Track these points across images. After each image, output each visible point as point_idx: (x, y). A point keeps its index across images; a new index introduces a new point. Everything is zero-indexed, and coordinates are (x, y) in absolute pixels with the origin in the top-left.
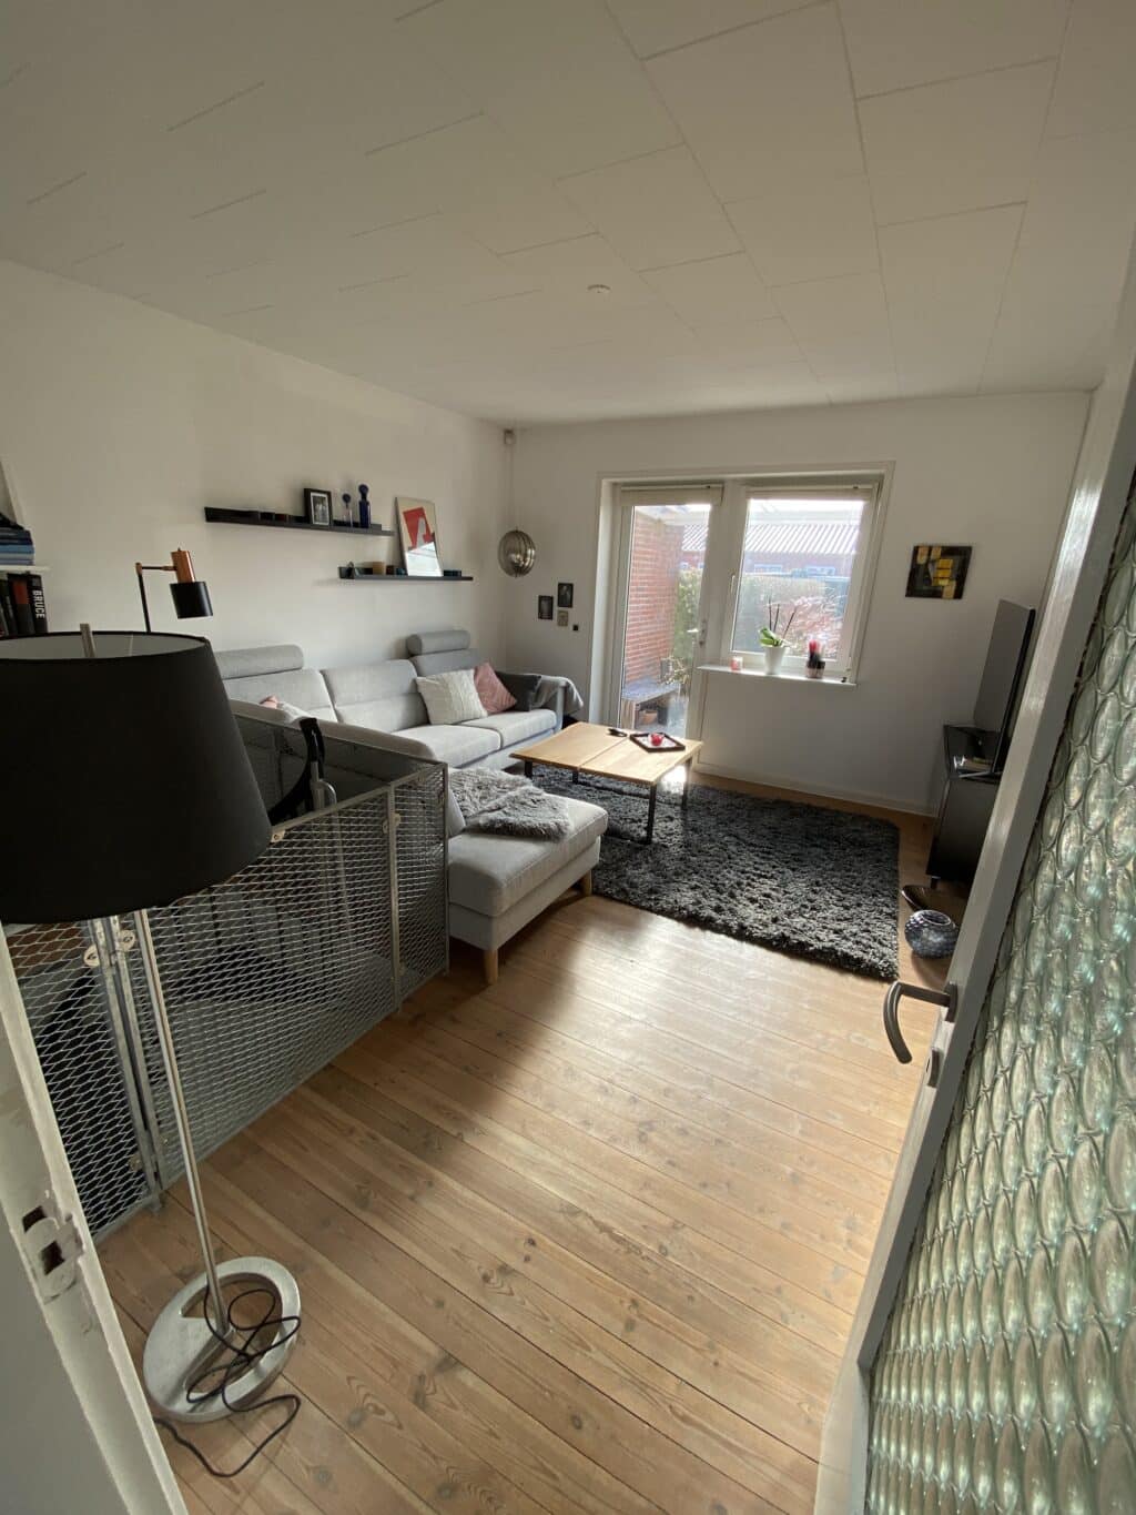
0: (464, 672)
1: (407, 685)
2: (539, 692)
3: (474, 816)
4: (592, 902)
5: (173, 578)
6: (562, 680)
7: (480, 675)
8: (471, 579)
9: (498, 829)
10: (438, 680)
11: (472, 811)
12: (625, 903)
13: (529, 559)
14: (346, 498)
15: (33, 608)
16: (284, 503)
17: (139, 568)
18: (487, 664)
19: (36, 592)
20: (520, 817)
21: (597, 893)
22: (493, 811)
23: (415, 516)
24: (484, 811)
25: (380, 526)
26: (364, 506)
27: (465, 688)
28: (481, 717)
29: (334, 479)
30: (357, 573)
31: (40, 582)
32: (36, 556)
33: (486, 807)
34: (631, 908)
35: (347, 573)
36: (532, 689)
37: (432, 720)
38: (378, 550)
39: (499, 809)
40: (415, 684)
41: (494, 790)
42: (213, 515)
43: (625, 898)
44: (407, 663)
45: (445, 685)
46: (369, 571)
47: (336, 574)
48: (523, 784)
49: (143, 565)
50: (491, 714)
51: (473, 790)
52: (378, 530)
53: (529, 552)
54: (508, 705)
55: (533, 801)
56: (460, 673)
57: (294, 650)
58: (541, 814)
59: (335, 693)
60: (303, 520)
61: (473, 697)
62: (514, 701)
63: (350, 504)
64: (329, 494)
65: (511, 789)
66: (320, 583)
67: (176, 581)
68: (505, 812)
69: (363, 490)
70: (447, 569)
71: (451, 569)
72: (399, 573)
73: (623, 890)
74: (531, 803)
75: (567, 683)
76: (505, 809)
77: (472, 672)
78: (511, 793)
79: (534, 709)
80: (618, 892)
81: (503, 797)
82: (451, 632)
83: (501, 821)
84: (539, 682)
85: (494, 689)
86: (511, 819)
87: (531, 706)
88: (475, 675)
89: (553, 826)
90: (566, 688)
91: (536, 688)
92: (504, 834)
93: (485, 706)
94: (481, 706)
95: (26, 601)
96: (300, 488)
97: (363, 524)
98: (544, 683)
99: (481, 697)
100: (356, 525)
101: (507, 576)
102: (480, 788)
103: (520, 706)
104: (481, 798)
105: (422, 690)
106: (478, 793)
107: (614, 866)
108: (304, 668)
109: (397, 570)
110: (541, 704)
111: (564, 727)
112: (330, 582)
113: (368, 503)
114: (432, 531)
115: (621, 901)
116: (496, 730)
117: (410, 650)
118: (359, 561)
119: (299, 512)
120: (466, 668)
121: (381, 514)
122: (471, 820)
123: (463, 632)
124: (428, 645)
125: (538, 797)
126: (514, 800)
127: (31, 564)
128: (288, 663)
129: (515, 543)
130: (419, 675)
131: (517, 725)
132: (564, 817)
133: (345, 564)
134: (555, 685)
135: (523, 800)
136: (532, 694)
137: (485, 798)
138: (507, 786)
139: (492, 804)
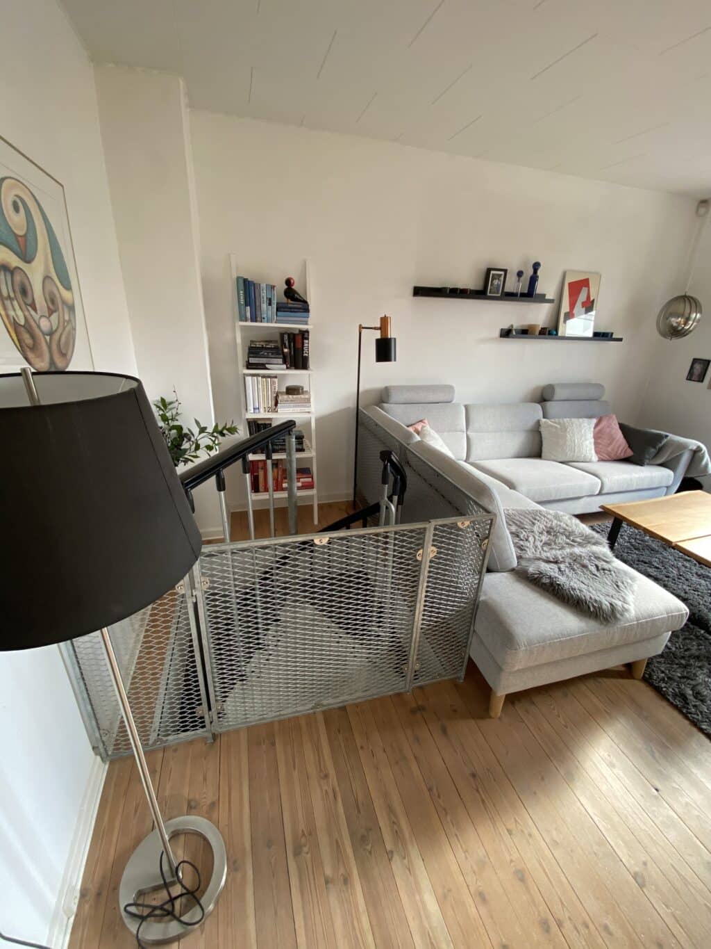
0: (586, 420)
1: (531, 424)
2: (660, 449)
3: (529, 560)
4: (637, 688)
5: (378, 335)
6: (693, 443)
7: (604, 423)
8: (620, 340)
9: (545, 584)
10: (559, 423)
11: (530, 554)
12: (680, 711)
13: (691, 322)
14: (520, 274)
15: (303, 350)
16: (468, 280)
17: (361, 327)
18: (614, 417)
19: (306, 341)
20: (573, 581)
21: (647, 680)
22: (548, 561)
23: (578, 287)
24: (539, 559)
25: (544, 295)
26: (534, 279)
27: (583, 436)
28: (590, 462)
29: (513, 259)
30: (514, 333)
31: (308, 335)
32: (310, 320)
33: (544, 555)
34: (687, 722)
35: (506, 334)
36: (655, 447)
37: (543, 455)
38: (538, 315)
39: (556, 562)
40: (538, 423)
41: (562, 539)
42: (419, 292)
43: (681, 705)
44: (538, 407)
45: (564, 429)
46: (525, 332)
47: (497, 333)
48: (596, 543)
49: (363, 326)
50: (601, 460)
51: (541, 533)
52: (542, 299)
53: (693, 316)
54: (622, 456)
55: (597, 567)
56: (581, 420)
57: (450, 389)
58: (599, 586)
59: (471, 424)
60: (479, 294)
61: (588, 442)
62: (630, 453)
63: (522, 279)
64: (505, 271)
65: (580, 544)
66: (483, 341)
67: (379, 337)
68: (559, 569)
69: (536, 266)
70: (598, 331)
71: (602, 330)
72: (550, 334)
73: (683, 697)
74: (593, 569)
75: (699, 447)
76: (562, 566)
77: (594, 421)
78: (577, 550)
79: (648, 464)
80: (675, 695)
81: (568, 550)
82: (588, 385)
83: (550, 577)
84: (665, 441)
85: (612, 439)
86: (562, 580)
87: (647, 461)
88: (597, 425)
89: (606, 604)
90: (696, 453)
91: (660, 445)
92: (548, 591)
93: (597, 452)
94: (593, 452)
95: (300, 346)
96: (484, 268)
97: (529, 294)
98: (672, 443)
99: (596, 444)
100: (523, 295)
101: (662, 338)
102: (548, 532)
103: (635, 459)
104: (545, 544)
105: (542, 430)
106: (545, 538)
107: (683, 662)
108: (453, 402)
109: (550, 332)
110: (660, 461)
111: (678, 491)
112: (492, 340)
113: (538, 277)
114: (592, 299)
115: (676, 707)
116: (599, 478)
117: (543, 397)
118: (517, 324)
119: (479, 287)
120: (590, 417)
121: (546, 286)
122: (524, 563)
123: (600, 386)
124: (559, 393)
125: (606, 566)
126: (576, 559)
127: (307, 324)
128: (440, 396)
129: (680, 307)
130: (544, 417)
131: (625, 476)
132: (625, 601)
133: (506, 326)
134: (683, 447)
135: (586, 562)
136: (653, 450)
137: (549, 545)
138: (578, 540)
139: (550, 555)
